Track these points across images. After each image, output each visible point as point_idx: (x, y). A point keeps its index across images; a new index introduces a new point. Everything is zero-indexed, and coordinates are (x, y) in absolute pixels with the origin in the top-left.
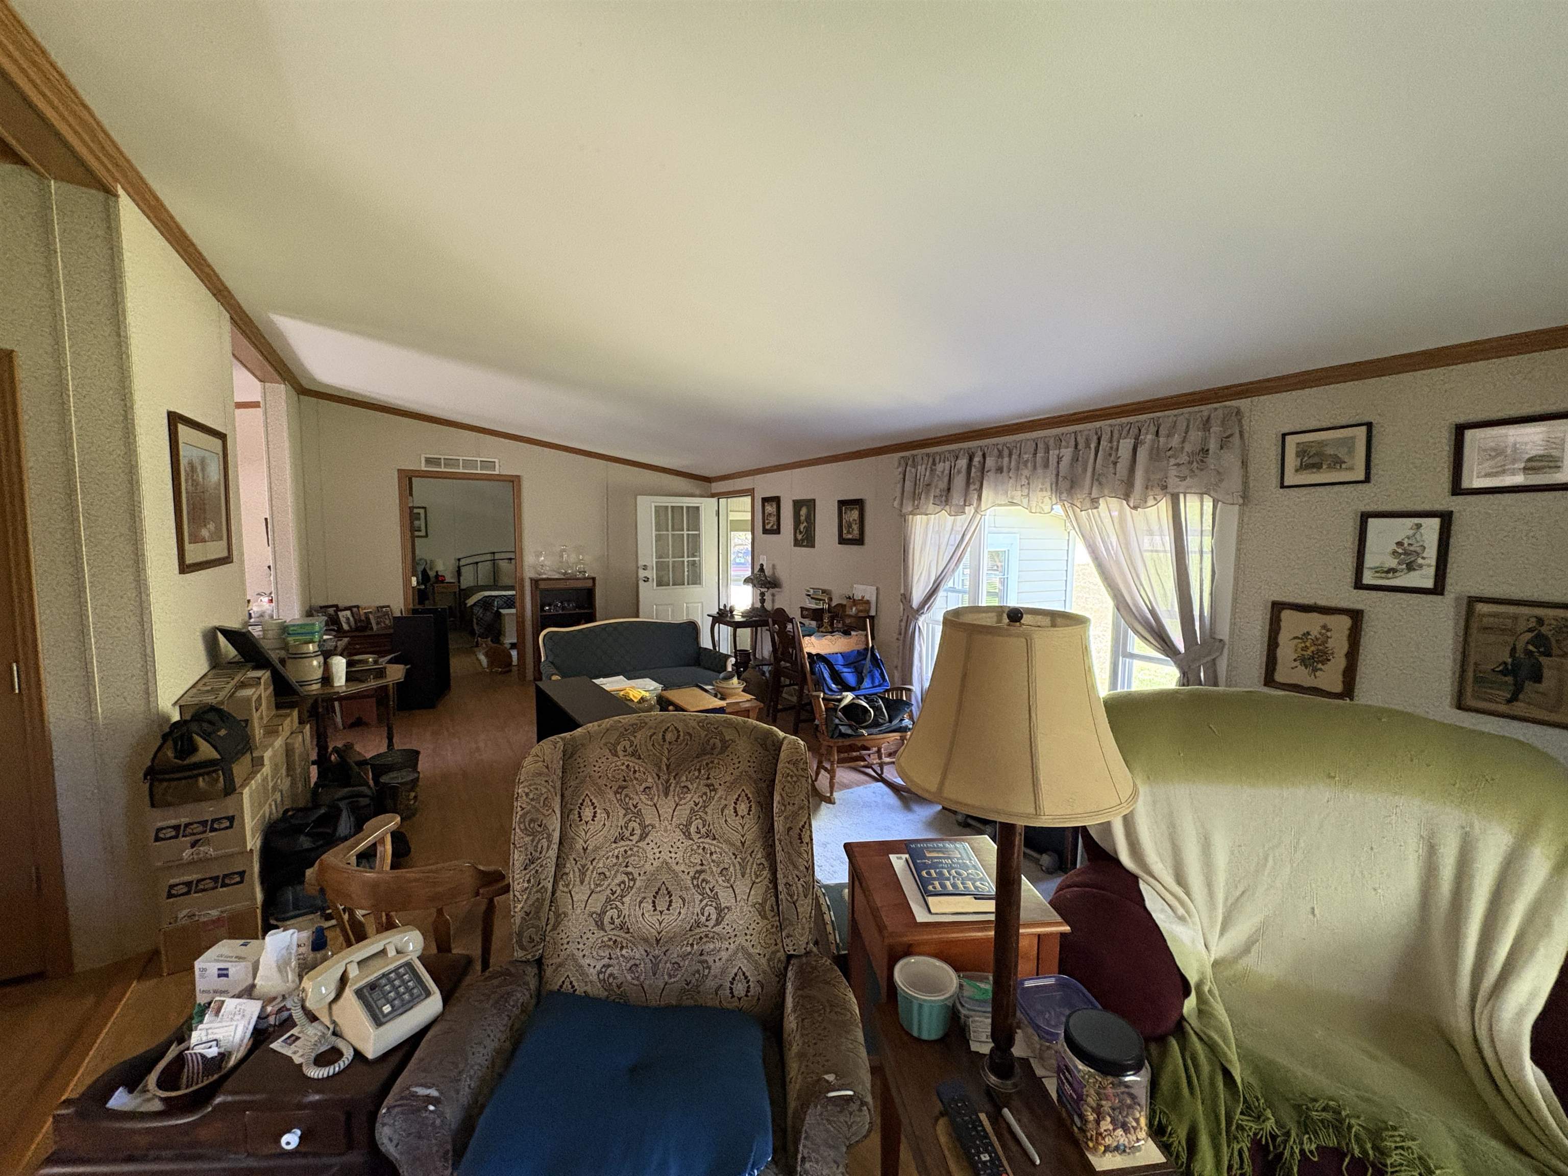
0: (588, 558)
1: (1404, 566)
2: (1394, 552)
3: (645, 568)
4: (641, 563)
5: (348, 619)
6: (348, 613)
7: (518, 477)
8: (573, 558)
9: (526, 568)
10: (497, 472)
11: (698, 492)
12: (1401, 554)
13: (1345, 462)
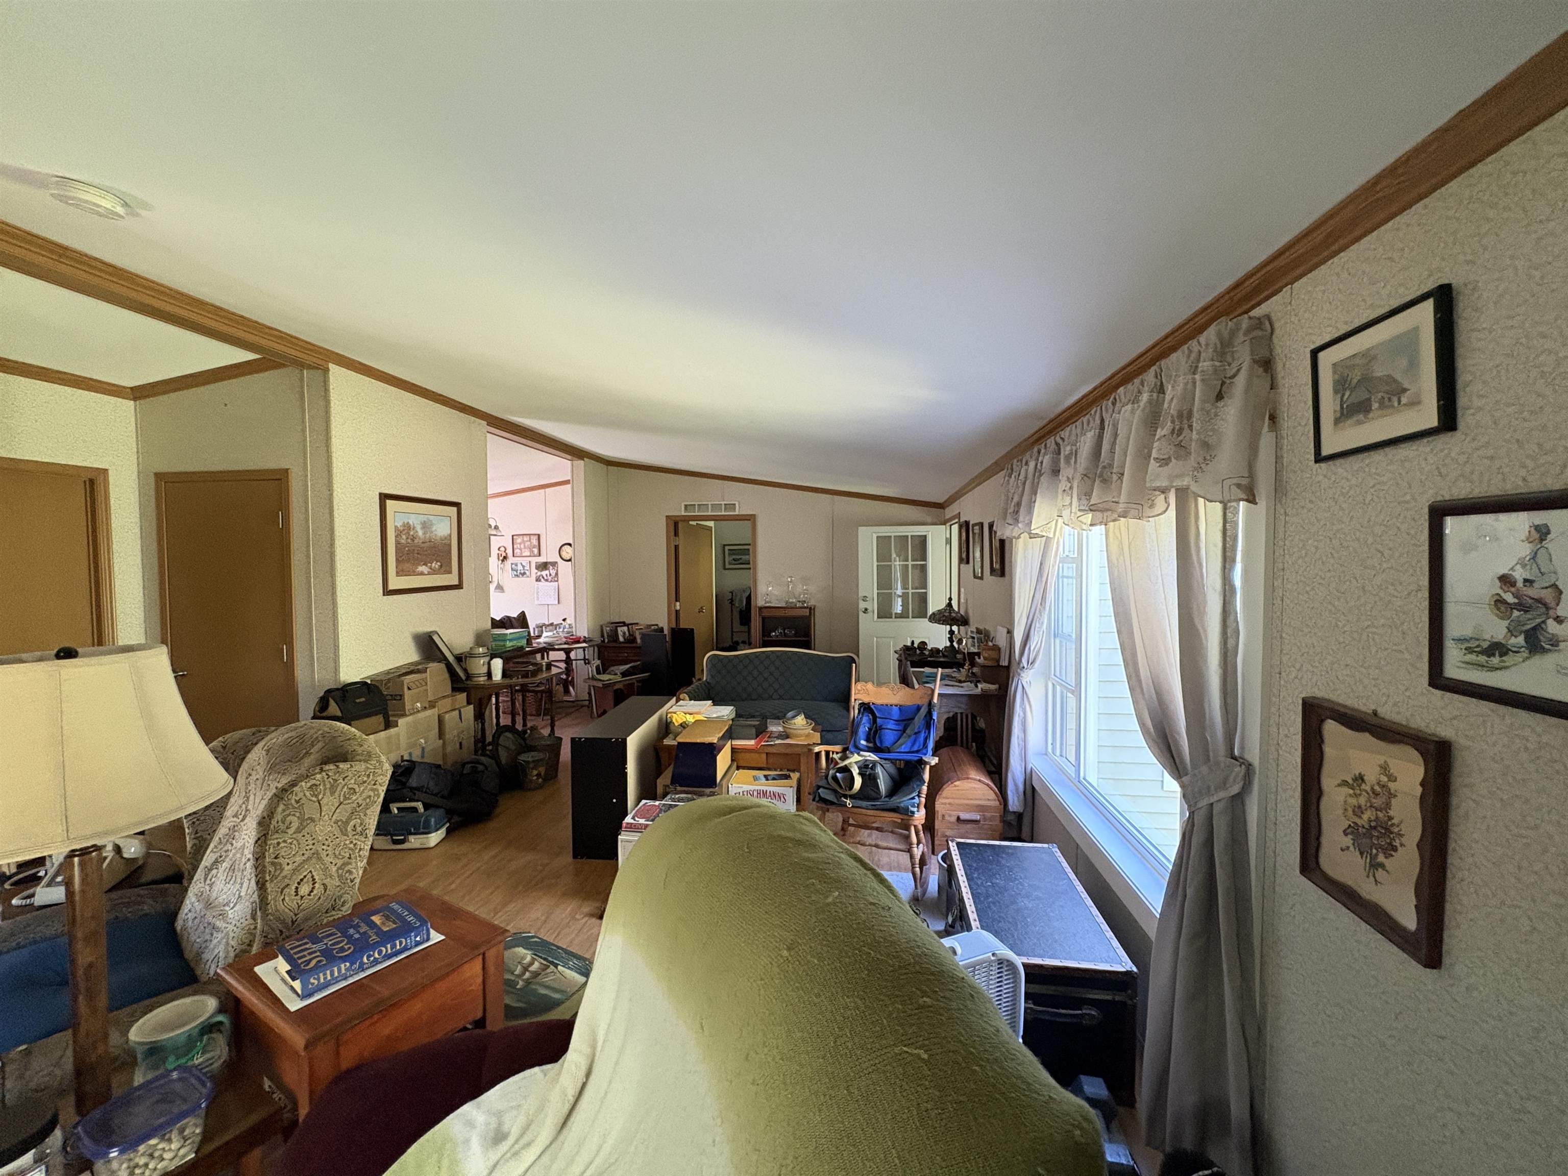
0: (812, 588)
1: (1521, 640)
2: (1499, 602)
3: (865, 599)
4: (861, 594)
5: (624, 633)
6: (625, 628)
7: (754, 515)
8: (800, 588)
9: (759, 596)
10: (737, 513)
11: (929, 520)
12: (1512, 607)
13: (1405, 390)
